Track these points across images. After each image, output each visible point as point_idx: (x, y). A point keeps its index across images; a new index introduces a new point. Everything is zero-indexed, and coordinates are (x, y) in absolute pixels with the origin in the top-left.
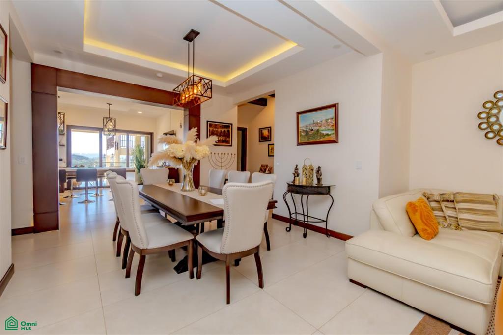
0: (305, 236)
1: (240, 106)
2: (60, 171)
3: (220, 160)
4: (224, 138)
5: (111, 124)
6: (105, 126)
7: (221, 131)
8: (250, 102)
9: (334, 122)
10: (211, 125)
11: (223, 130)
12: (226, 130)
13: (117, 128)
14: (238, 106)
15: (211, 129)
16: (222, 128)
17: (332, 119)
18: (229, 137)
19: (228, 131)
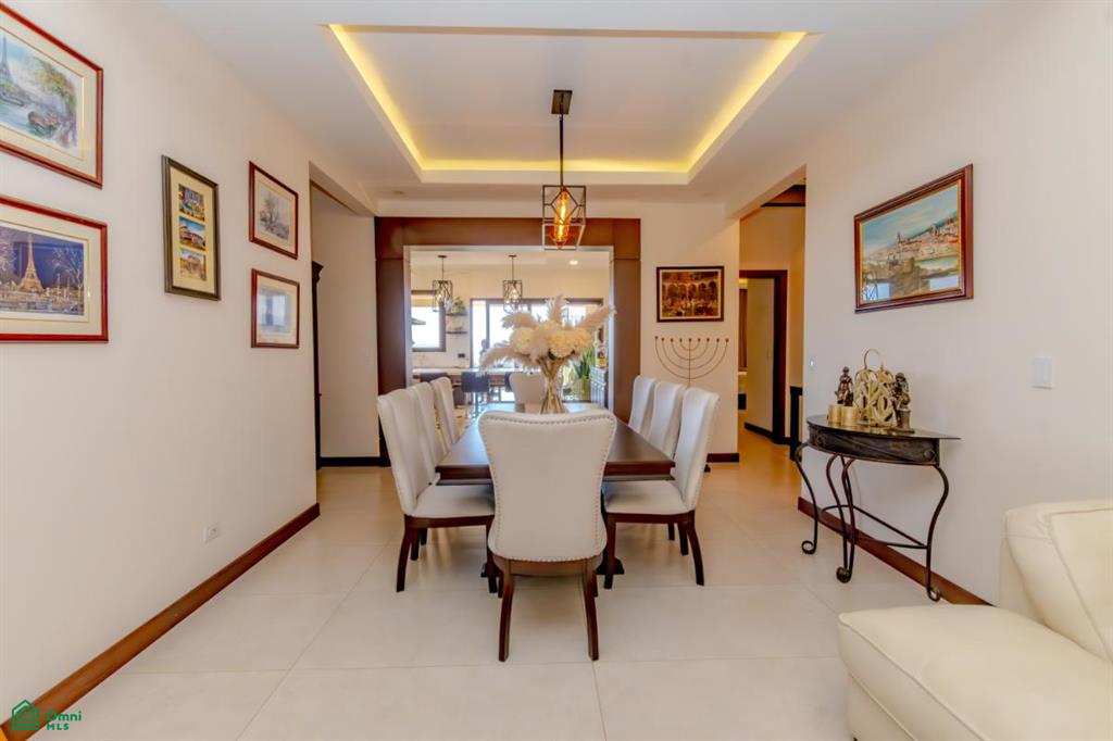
0: (844, 576)
1: (746, 218)
3: (685, 354)
4: (701, 302)
5: (514, 291)
6: (506, 293)
7: (694, 286)
8: (767, 205)
9: (958, 231)
10: (666, 276)
11: (697, 284)
12: (707, 283)
13: (524, 297)
14: (742, 220)
15: (667, 285)
16: (697, 279)
17: (952, 221)
18: (714, 298)
19: (713, 285)
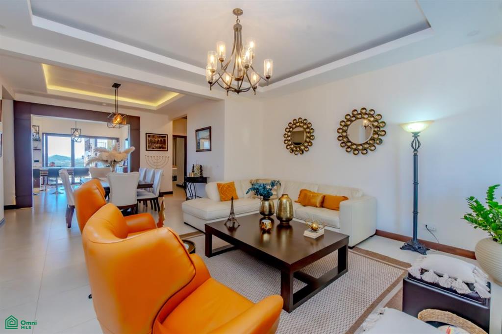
1: (175, 121)
2: (34, 170)
3: (156, 161)
4: (160, 145)
5: (78, 133)
10: (149, 136)
11: (159, 139)
12: (162, 139)
14: (173, 122)
15: (149, 139)
17: (209, 136)
18: (165, 144)
19: (164, 140)
